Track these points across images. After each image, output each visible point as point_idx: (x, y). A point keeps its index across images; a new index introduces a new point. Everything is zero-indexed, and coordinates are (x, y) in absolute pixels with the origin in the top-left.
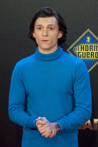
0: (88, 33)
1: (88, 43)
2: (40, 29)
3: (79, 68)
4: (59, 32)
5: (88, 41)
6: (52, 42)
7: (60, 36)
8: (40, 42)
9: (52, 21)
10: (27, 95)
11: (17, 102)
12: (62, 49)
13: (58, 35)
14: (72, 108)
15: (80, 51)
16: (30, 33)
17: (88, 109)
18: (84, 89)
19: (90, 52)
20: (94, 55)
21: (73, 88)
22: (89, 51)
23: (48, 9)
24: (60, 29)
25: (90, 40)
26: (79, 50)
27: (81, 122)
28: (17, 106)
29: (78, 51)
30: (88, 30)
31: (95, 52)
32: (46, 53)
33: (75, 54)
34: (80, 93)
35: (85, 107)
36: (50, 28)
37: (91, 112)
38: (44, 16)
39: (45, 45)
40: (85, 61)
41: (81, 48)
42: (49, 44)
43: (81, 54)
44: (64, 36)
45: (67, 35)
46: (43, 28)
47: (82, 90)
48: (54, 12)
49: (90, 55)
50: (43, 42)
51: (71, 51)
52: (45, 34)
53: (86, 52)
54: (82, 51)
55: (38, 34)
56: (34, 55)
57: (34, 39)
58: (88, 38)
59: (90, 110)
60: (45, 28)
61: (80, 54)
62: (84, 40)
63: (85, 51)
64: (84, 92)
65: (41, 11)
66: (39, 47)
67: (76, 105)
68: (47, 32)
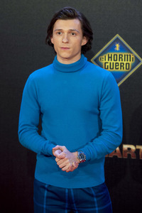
0: (117, 39)
1: (117, 51)
2: (59, 33)
3: (107, 83)
4: (83, 38)
5: (117, 49)
6: (74, 50)
7: (85, 42)
8: (59, 49)
9: (74, 24)
10: (41, 114)
11: (29, 123)
12: (86, 59)
13: (81, 42)
14: (98, 131)
15: (107, 61)
16: (47, 38)
17: (118, 133)
18: (113, 108)
19: (119, 63)
20: (125, 66)
21: (99, 107)
22: (118, 61)
23: (70, 9)
24: (84, 35)
25: (120, 48)
26: (105, 60)
27: (110, 149)
28: (28, 127)
29: (104, 62)
30: (117, 36)
31: (125, 63)
32: (67, 62)
33: (100, 65)
34: (109, 113)
35: (114, 130)
36: (72, 32)
37: (122, 136)
38: (64, 18)
39: (65, 54)
40: (114, 74)
41: (109, 57)
42: (69, 52)
43: (109, 64)
44: (89, 43)
45: (93, 42)
46: (63, 32)
47: (111, 110)
48: (78, 13)
49: (119, 67)
50: (63, 50)
51: (96, 61)
52: (65, 41)
53: (115, 62)
54: (110, 61)
55: (57, 40)
56: (51, 65)
57: (53, 45)
58: (118, 45)
59: (120, 134)
60: (66, 33)
61: (107, 64)
62: (112, 48)
63: (113, 61)
64: (114, 112)
65: (62, 11)
66: (58, 56)
67: (103, 128)
68: (68, 38)
